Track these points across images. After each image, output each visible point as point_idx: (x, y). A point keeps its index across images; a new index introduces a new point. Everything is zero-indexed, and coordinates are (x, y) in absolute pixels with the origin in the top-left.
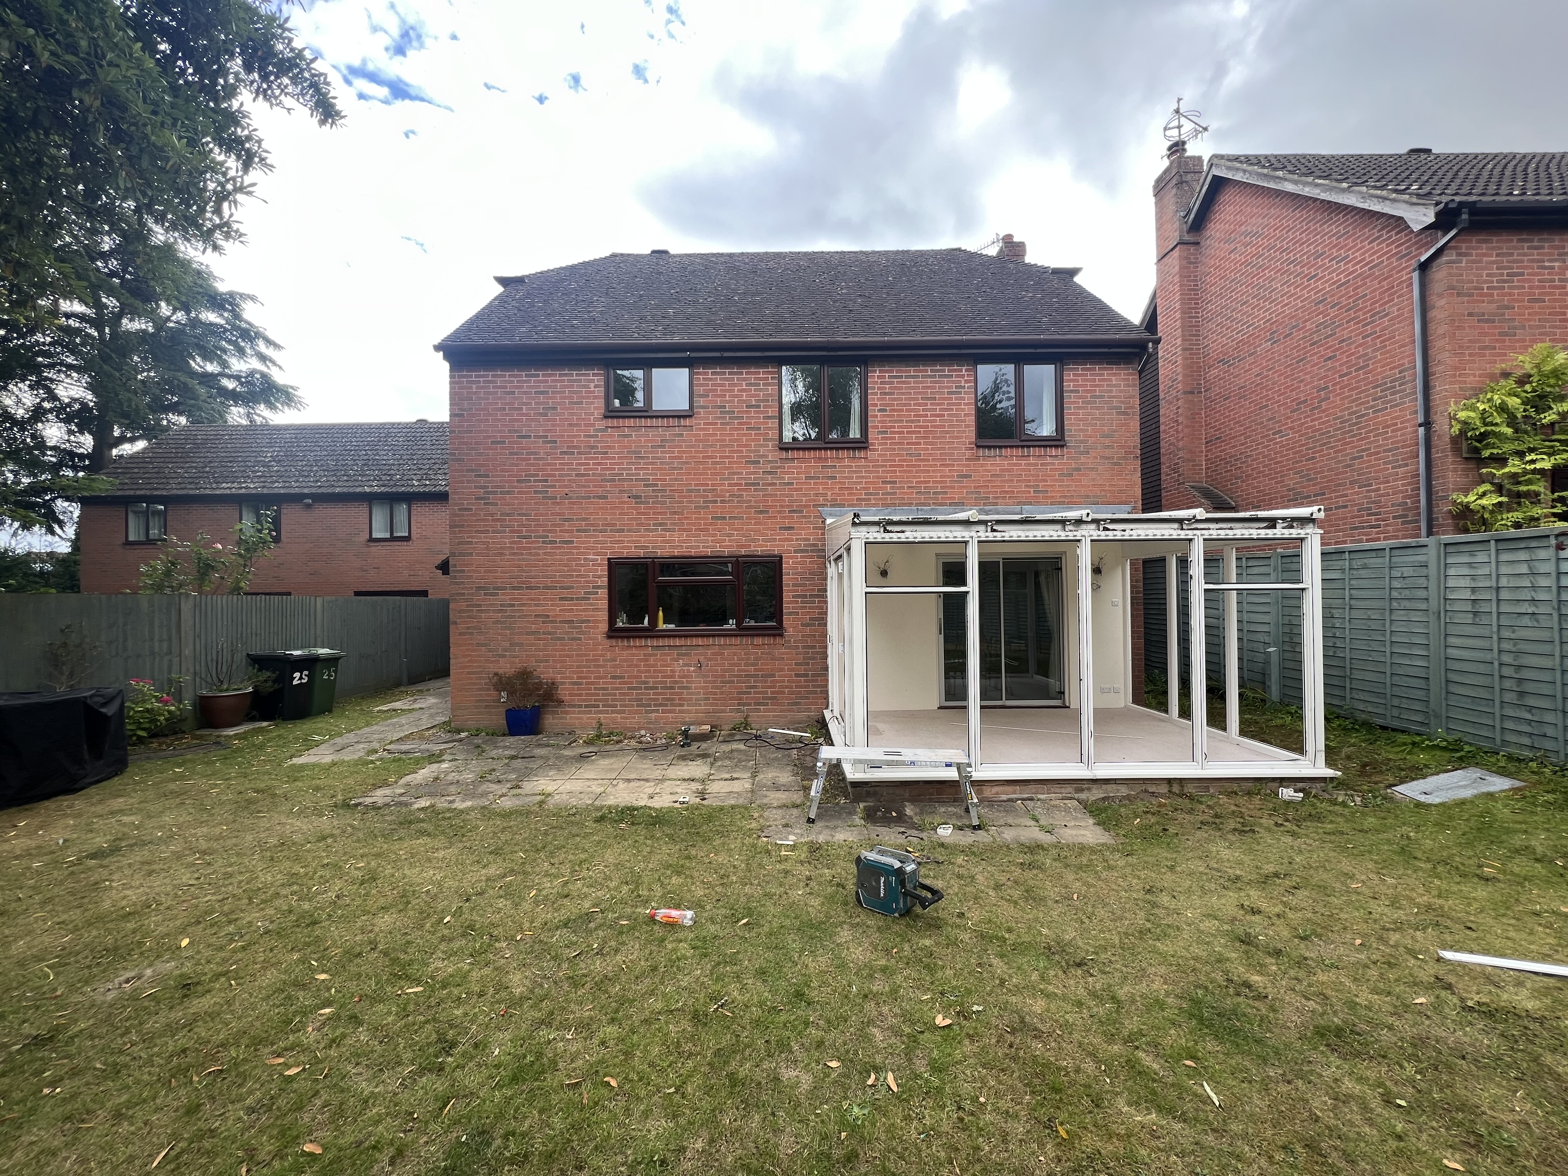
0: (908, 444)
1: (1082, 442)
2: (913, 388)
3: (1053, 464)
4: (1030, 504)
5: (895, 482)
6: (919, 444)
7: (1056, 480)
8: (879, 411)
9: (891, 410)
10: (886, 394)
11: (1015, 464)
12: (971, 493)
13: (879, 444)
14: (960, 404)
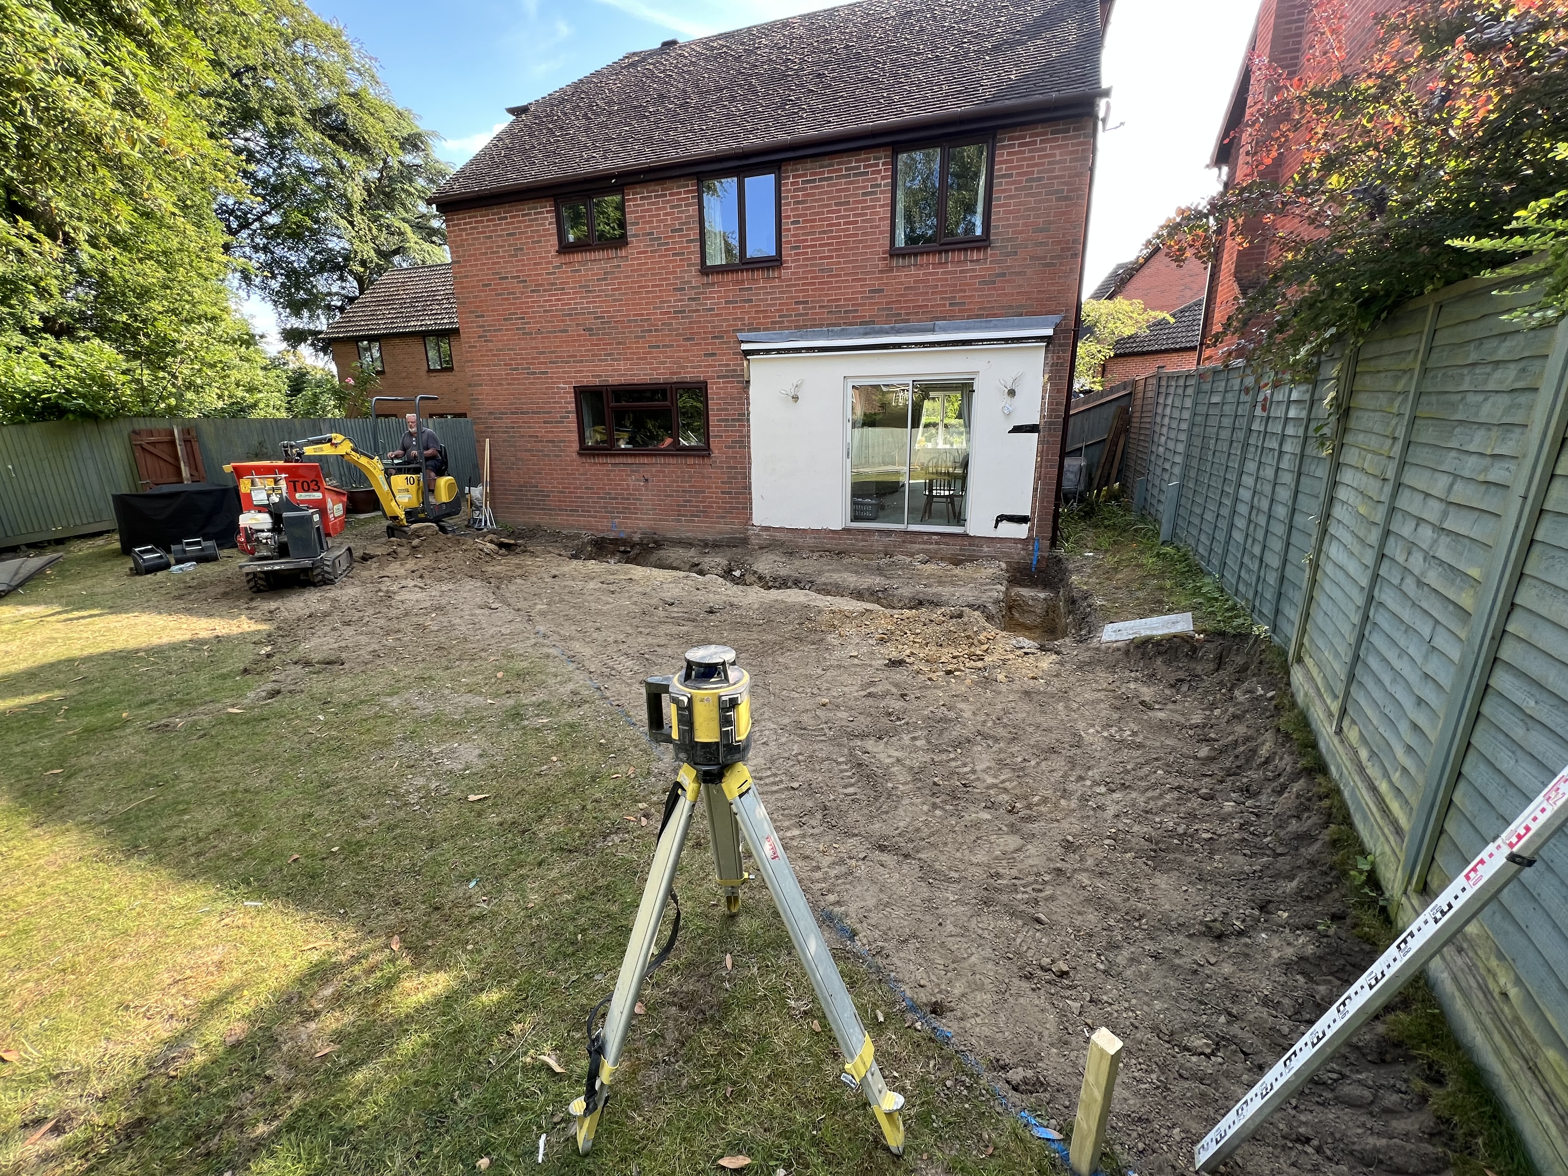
0: (821, 258)
1: (1010, 240)
2: (827, 192)
3: (974, 270)
4: (944, 318)
5: (806, 302)
6: (831, 257)
7: (976, 290)
8: (793, 223)
9: (805, 221)
10: (798, 203)
11: (931, 274)
12: (883, 309)
13: (793, 261)
14: (874, 207)
